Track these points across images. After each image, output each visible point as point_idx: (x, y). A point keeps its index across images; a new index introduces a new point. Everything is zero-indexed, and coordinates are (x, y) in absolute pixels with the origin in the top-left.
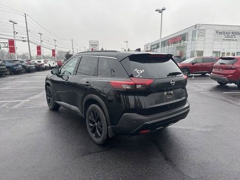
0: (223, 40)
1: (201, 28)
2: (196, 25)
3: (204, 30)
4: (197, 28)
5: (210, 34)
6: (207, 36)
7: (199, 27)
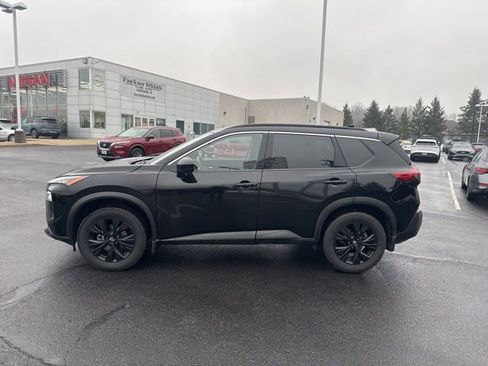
0: (135, 95)
1: (97, 66)
2: (86, 59)
3: (104, 71)
4: (89, 65)
5: (113, 81)
6: (109, 84)
7: (92, 63)
